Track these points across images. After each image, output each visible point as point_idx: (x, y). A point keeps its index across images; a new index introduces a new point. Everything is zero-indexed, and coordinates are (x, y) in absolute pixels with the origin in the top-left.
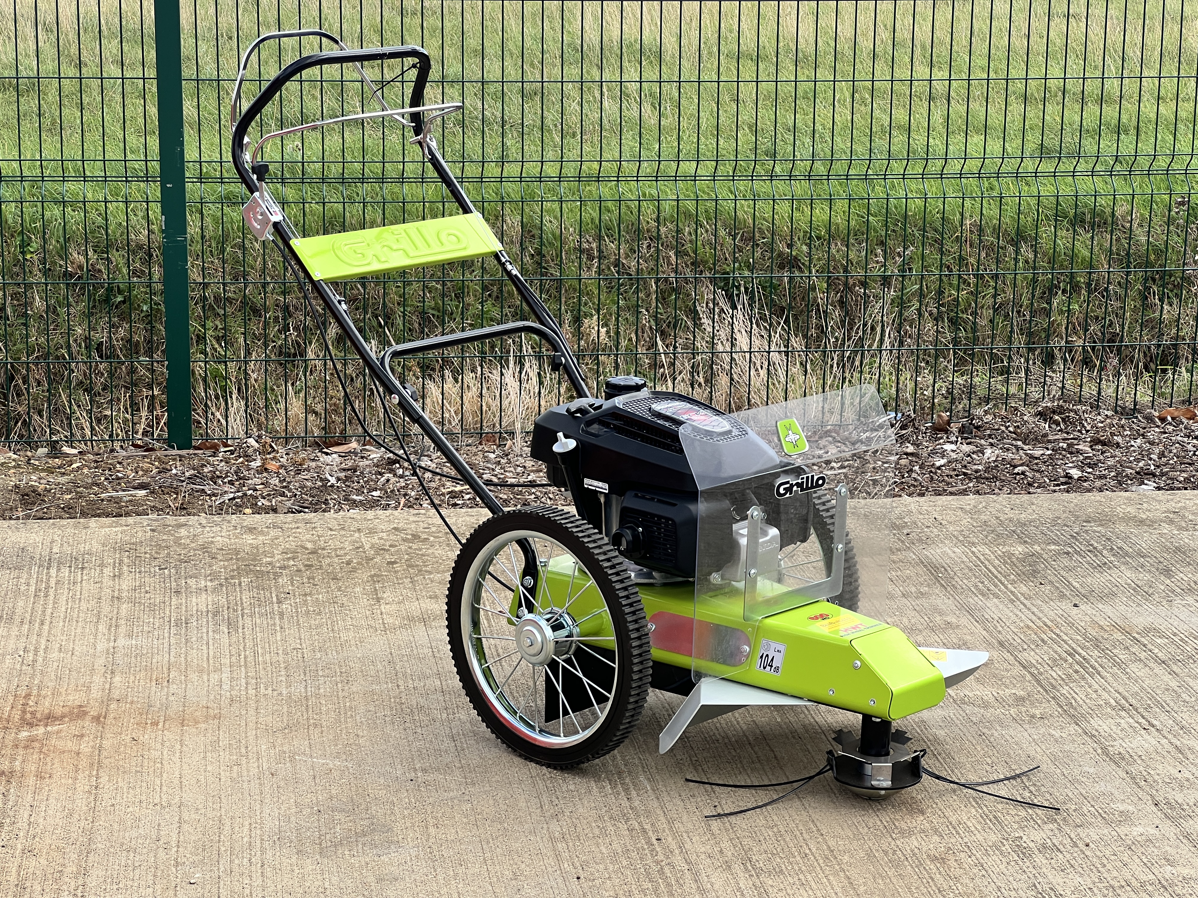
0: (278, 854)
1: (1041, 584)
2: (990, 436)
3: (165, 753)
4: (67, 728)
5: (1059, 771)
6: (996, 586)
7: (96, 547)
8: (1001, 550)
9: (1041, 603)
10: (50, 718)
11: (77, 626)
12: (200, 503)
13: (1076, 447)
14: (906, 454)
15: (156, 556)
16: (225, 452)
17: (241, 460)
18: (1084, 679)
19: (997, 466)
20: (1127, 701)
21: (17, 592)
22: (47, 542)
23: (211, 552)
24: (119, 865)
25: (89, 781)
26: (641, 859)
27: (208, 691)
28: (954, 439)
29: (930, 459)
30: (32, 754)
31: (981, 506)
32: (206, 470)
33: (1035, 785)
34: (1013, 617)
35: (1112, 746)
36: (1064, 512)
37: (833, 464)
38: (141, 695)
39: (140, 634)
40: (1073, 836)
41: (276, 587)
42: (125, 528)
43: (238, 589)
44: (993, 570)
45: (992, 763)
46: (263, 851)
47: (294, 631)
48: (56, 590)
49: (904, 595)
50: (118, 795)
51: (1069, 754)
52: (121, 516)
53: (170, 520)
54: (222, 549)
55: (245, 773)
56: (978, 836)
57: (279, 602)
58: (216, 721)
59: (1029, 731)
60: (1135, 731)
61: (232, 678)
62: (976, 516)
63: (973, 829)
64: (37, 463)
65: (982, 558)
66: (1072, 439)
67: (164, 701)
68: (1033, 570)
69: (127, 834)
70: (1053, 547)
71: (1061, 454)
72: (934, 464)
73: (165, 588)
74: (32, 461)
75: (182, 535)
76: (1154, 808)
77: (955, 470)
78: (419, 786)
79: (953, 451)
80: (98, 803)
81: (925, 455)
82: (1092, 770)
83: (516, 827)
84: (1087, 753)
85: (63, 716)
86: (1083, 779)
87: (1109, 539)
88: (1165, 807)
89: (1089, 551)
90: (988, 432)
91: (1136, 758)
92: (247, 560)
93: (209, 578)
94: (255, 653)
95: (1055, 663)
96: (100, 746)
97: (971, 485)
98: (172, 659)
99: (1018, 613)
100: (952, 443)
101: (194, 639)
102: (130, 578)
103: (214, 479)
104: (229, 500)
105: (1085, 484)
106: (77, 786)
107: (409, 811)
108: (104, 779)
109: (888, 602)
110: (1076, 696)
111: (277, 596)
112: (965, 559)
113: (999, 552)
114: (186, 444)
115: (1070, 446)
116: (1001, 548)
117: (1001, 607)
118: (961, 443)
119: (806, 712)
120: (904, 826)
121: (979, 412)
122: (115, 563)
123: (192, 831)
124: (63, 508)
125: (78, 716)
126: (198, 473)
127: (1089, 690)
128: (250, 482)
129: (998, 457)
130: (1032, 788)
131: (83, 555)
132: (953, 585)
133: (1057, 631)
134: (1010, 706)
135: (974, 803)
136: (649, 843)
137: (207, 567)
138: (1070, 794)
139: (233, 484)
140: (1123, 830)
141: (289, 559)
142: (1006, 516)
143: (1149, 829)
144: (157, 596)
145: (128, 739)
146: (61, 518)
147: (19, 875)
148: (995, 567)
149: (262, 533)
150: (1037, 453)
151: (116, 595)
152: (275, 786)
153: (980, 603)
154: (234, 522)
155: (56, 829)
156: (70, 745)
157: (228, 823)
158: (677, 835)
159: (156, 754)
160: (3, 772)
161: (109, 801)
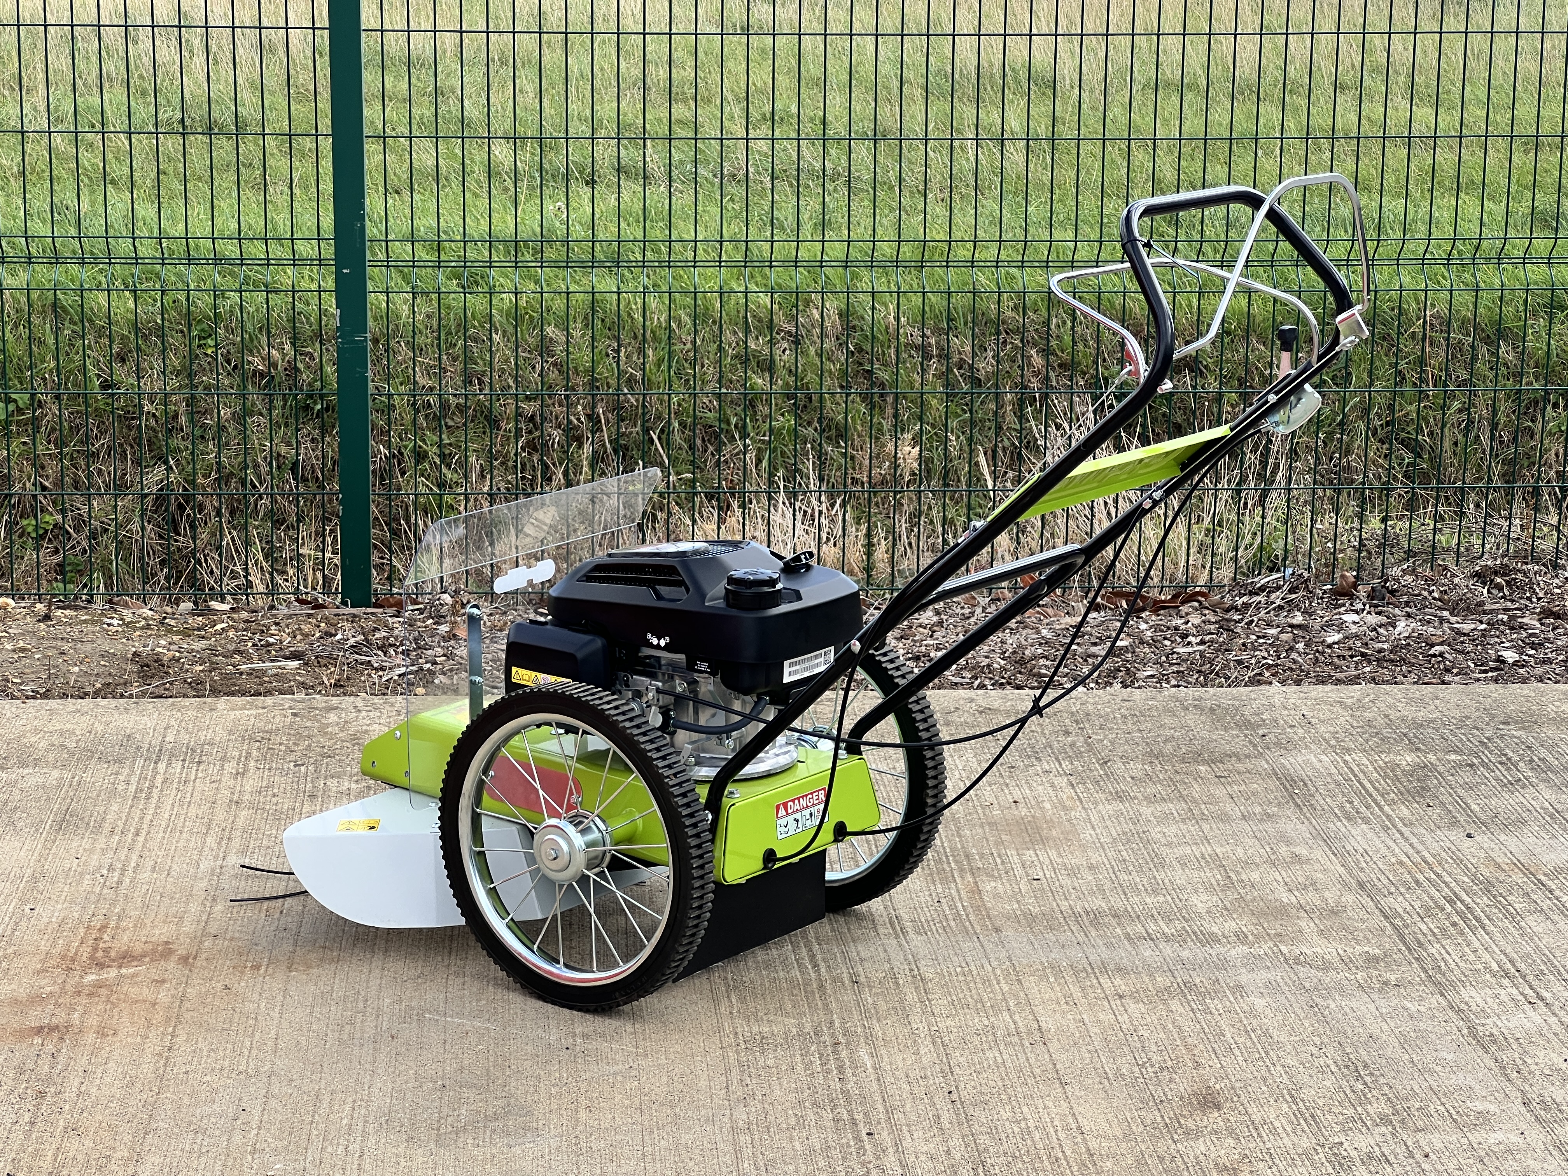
0: (383, 1141)
1: (1429, 806)
2: (1407, 604)
3: (262, 1006)
4: (146, 971)
5: (1407, 1056)
6: (1368, 807)
7: (221, 734)
8: (1383, 759)
9: (1424, 831)
10: (127, 957)
11: (179, 838)
12: (362, 679)
13: (1520, 620)
14: (1292, 626)
15: (293, 748)
16: (413, 611)
17: (429, 622)
18: (1462, 933)
19: (1408, 644)
20: (1514, 965)
21: (113, 793)
22: (161, 728)
24: (182, 1150)
25: (162, 1040)
26: (844, 1159)
27: (329, 926)
28: (1360, 606)
29: (1321, 634)
30: (97, 1004)
31: (1367, 700)
32: (380, 635)
33: (1372, 1074)
34: (1383, 850)
35: (1483, 1025)
36: (1477, 709)
37: (1191, 639)
38: (244, 929)
39: (257, 850)
40: (1409, 1143)
42: (261, 711)
44: (1368, 786)
45: (1322, 1043)
46: (365, 1136)
48: (162, 791)
49: (1244, 817)
50: (195, 1059)
51: (1423, 1035)
52: (260, 694)
53: (319, 700)
55: (358, 1035)
56: (1286, 1140)
58: (333, 966)
59: (1377, 1003)
60: (1516, 1006)
62: (1359, 713)
63: (1280, 1131)
64: (173, 623)
65: (1356, 769)
66: (1516, 609)
67: (272, 938)
68: (1423, 788)
69: (198, 1111)
70: (1453, 757)
71: (1498, 629)
72: (1324, 641)
73: (298, 790)
74: (168, 621)
75: (330, 721)
76: (1523, 1109)
77: (1350, 649)
78: (575, 1056)
79: (1355, 623)
80: (169, 1069)
81: (1317, 627)
82: (1450, 1057)
83: (690, 1113)
84: (1448, 1033)
85: (143, 956)
86: (1436, 1069)
87: (1529, 748)
88: (1538, 1107)
89: (1501, 763)
90: (1405, 598)
91: (1511, 1041)
93: (355, 778)
95: (1428, 912)
96: (183, 995)
97: (1367, 669)
99: (1392, 844)
100: (1355, 611)
102: (256, 777)
103: (385, 647)
104: (400, 676)
105: (1521, 671)
106: (146, 1046)
107: (557, 1089)
108: (181, 1038)
109: (1221, 825)
110: (1447, 957)
112: (1334, 771)
113: (1381, 763)
114: (363, 601)
115: (1512, 618)
116: (1383, 756)
117: (1370, 835)
118: (1368, 613)
119: (1090, 970)
120: (1191, 1124)
121: (1395, 571)
122: (240, 756)
123: (280, 1109)
124: (190, 683)
125: (161, 956)
126: (367, 639)
127: (1466, 949)
128: (430, 652)
129: (1413, 631)
130: (1368, 1079)
131: (203, 745)
132: (1311, 805)
133: (1439, 870)
134: (1357, 968)
135: (1287, 1097)
136: (858, 1139)
137: (354, 763)
138: (1416, 1088)
139: (408, 655)
140: (1476, 1137)
142: (1398, 714)
143: (1511, 1136)
144: (286, 801)
145: (220, 986)
146: (185, 696)
147: (56, 1160)
148: (1371, 782)
150: (1467, 627)
151: (235, 798)
152: (393, 1052)
153: (1343, 829)
154: (398, 705)
155: (112, 1102)
156: (147, 993)
157: (326, 1099)
158: (894, 1129)
159: (250, 1007)
160: (57, 1027)
161: (183, 1067)
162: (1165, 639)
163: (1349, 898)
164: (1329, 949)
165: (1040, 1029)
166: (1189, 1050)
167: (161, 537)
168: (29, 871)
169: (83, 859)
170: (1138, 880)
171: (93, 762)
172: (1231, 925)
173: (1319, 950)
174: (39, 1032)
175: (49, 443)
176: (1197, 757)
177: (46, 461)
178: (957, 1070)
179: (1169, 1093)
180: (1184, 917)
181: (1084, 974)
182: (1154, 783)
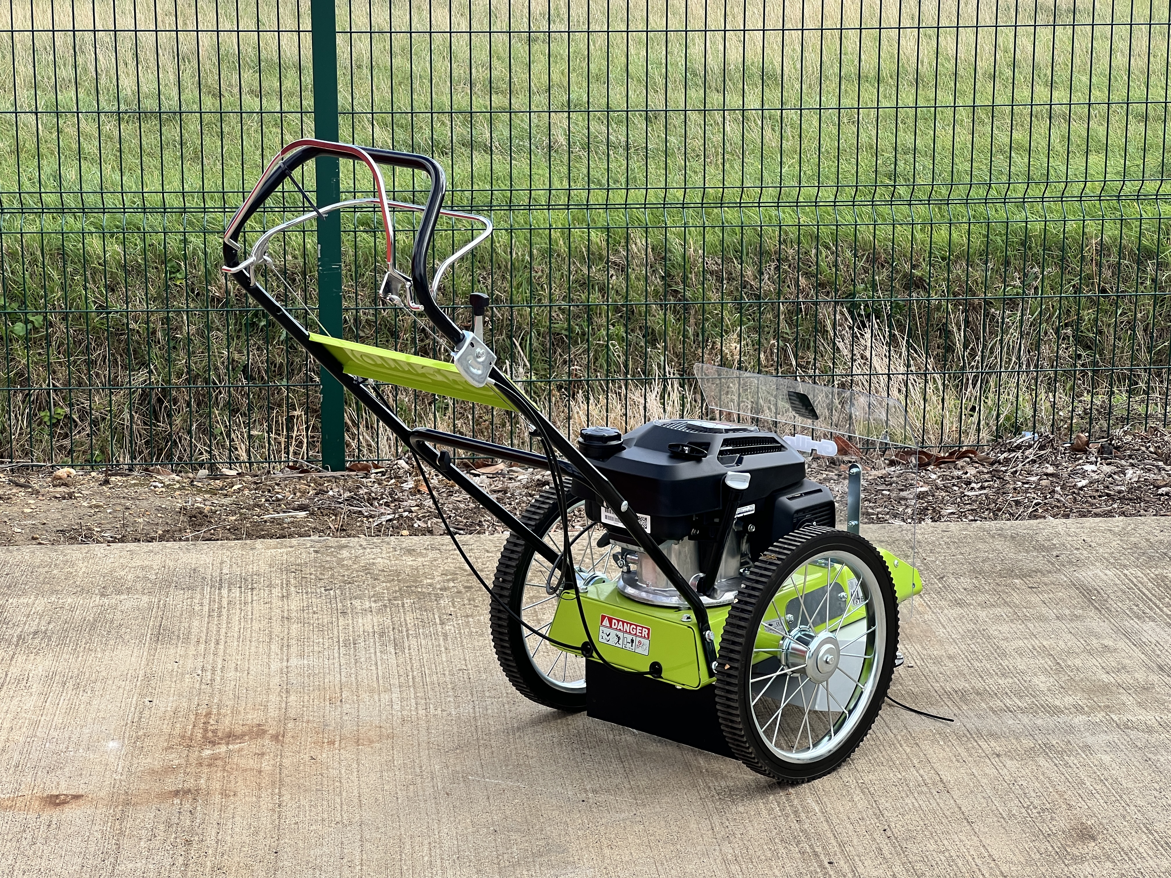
0: (459, 873)
2: (1130, 456)
3: (343, 771)
4: (248, 746)
6: (1151, 609)
7: (263, 568)
8: (1154, 572)
10: (231, 737)
11: (250, 645)
12: (358, 524)
14: (1047, 474)
15: (321, 577)
16: (377, 473)
17: (393, 481)
19: (1140, 487)
21: (192, 613)
22: (217, 563)
23: (373, 574)
25: (272, 799)
27: (380, 711)
28: (1094, 459)
29: (1071, 480)
30: (216, 772)
31: (1129, 528)
32: (361, 492)
37: (973, 485)
38: (316, 714)
39: (311, 654)
41: (439, 609)
42: (290, 549)
43: (401, 611)
44: (1147, 592)
45: (1160, 788)
46: (444, 870)
47: (458, 652)
48: (228, 610)
49: (1058, 617)
50: (301, 813)
52: (284, 537)
53: (332, 541)
54: (383, 571)
55: (421, 793)
56: (1151, 862)
57: (442, 623)
58: (390, 741)
61: (403, 698)
62: (1126, 538)
63: (1145, 855)
64: (200, 484)
65: (1135, 580)
67: (339, 720)
69: (312, 852)
72: (1075, 485)
73: (332, 609)
74: (195, 483)
75: (344, 556)
77: (1097, 491)
78: (590, 807)
79: (1093, 471)
80: (282, 821)
81: (1065, 475)
83: (689, 849)
85: (243, 735)
90: (1128, 452)
92: (408, 581)
93: (373, 599)
94: (423, 675)
96: (281, 765)
97: (1115, 506)
98: (344, 679)
100: (1091, 463)
101: (363, 659)
102: (297, 599)
103: (370, 501)
104: (387, 521)
106: (262, 803)
107: (582, 831)
108: (286, 798)
109: (1042, 624)
111: (440, 617)
112: (1118, 582)
113: (1152, 575)
114: (339, 466)
116: (1153, 570)
117: (1158, 630)
118: (1101, 464)
119: (968, 735)
120: (1075, 852)
121: (1118, 432)
122: (282, 583)
123: (374, 850)
124: (229, 530)
125: (257, 735)
126: (355, 494)
128: (405, 503)
129: (1140, 477)
131: (252, 576)
132: (1107, 608)
135: (1144, 829)
136: (822, 866)
137: (370, 588)
139: (388, 506)
141: (448, 580)
142: (1156, 538)
144: (325, 616)
145: (307, 758)
146: (228, 539)
148: (1148, 590)
149: (421, 554)
151: (286, 615)
152: (451, 805)
153: (1136, 626)
154: (392, 543)
155: (244, 847)
156: (251, 763)
157: (408, 841)
158: (848, 858)
159: (334, 773)
160: (189, 790)
161: (293, 819)
162: (954, 485)
163: (1154, 678)
164: (1150, 717)
165: (941, 780)
166: (1061, 796)
167: (145, 424)
168: (142, 673)
169: (181, 662)
170: (989, 666)
171: (172, 589)
172: (1069, 700)
173: (1140, 717)
174: (177, 795)
175: (59, 353)
176: (1010, 573)
177: (57, 367)
178: (886, 813)
179: (1053, 828)
180: (1031, 694)
181: (965, 739)
182: (982, 593)
